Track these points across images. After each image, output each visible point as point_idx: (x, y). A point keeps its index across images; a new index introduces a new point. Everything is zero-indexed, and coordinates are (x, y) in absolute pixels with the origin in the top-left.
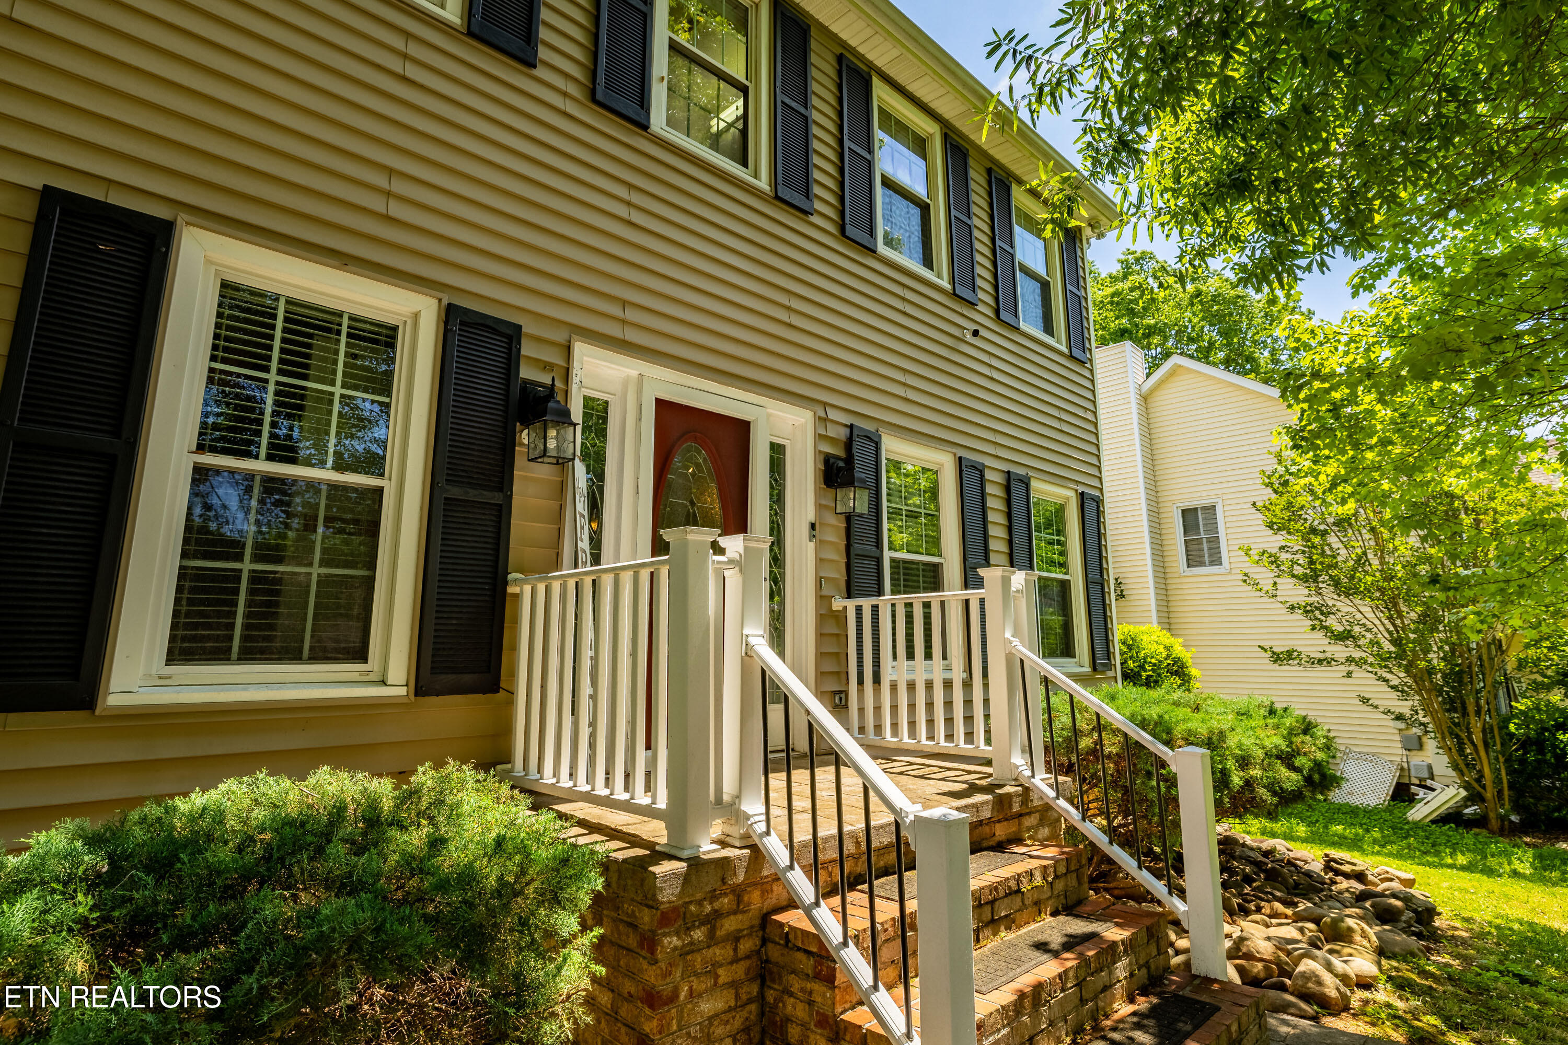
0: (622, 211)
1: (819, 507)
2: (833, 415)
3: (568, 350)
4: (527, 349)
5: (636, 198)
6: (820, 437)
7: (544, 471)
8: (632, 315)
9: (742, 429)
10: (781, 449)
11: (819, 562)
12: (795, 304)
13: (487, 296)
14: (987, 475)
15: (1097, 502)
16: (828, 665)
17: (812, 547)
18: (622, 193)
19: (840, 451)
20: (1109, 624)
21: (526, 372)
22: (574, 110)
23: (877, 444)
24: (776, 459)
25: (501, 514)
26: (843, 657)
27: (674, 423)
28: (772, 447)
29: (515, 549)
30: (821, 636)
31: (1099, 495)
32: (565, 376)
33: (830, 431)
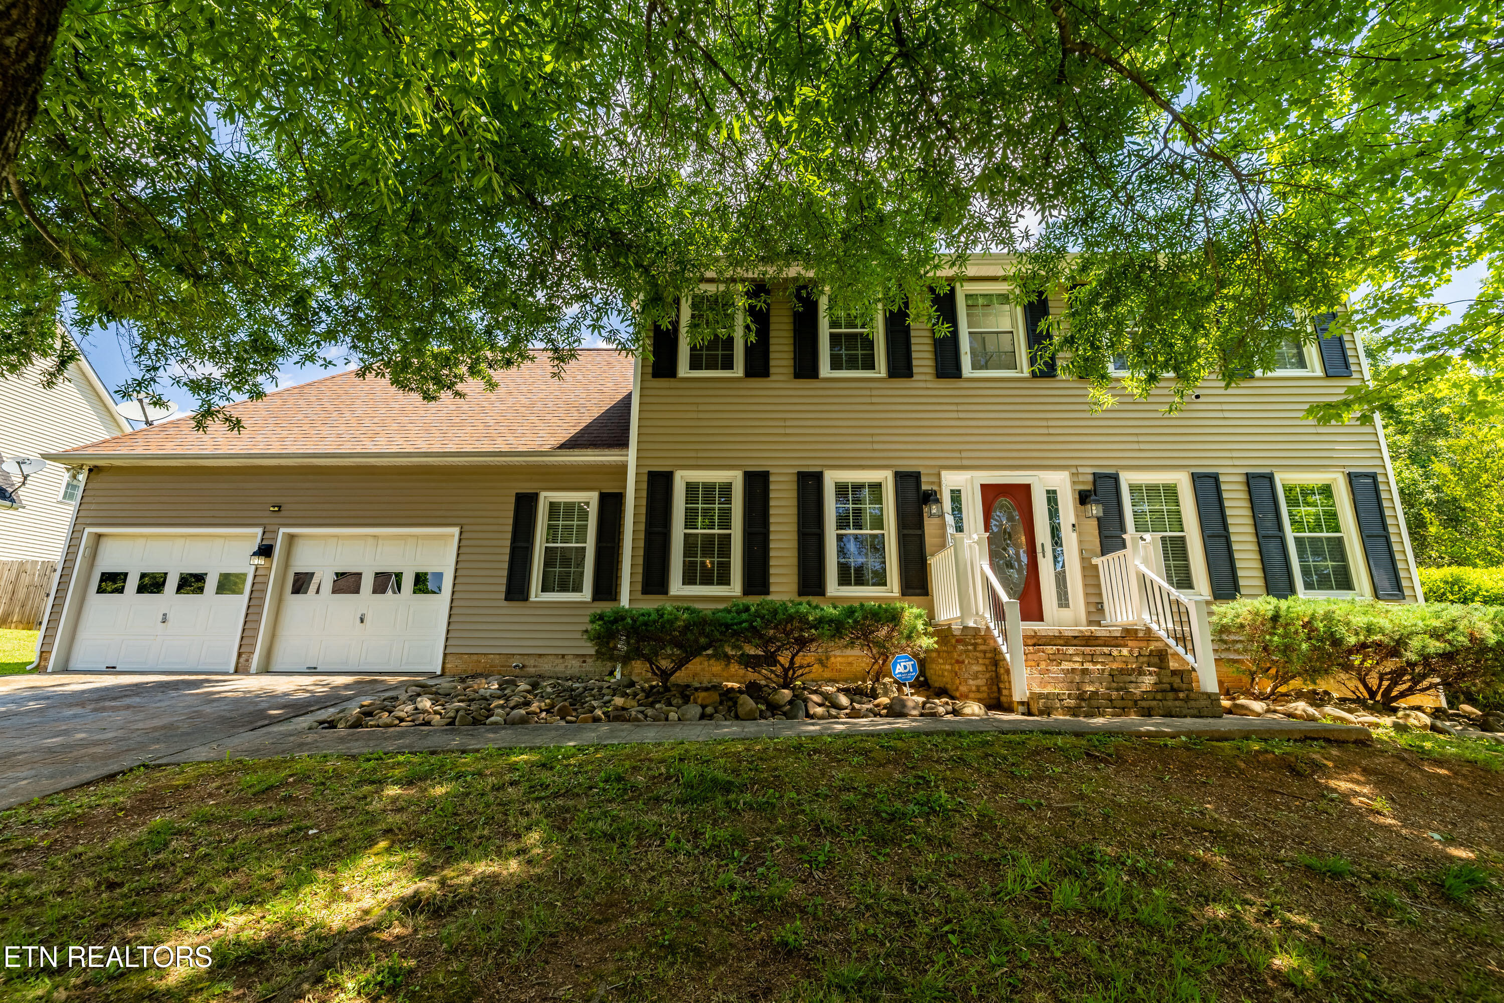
0: (954, 415)
1: (1077, 516)
2: (1081, 470)
3: (939, 475)
4: (923, 479)
6: (1074, 483)
7: (936, 521)
8: (964, 455)
9: (1027, 488)
10: (1055, 492)
11: (1080, 542)
12: (1051, 423)
13: (909, 465)
14: (1222, 478)
15: (1374, 476)
16: (1091, 590)
17: (1074, 536)
18: (954, 408)
19: (1089, 487)
20: (1400, 565)
21: (924, 487)
22: (929, 385)
23: (1115, 478)
24: (1052, 497)
25: (922, 537)
26: (1099, 586)
27: (991, 493)
28: (1048, 492)
29: (928, 548)
30: (1084, 576)
31: (1379, 471)
32: (940, 485)
33: (1081, 478)
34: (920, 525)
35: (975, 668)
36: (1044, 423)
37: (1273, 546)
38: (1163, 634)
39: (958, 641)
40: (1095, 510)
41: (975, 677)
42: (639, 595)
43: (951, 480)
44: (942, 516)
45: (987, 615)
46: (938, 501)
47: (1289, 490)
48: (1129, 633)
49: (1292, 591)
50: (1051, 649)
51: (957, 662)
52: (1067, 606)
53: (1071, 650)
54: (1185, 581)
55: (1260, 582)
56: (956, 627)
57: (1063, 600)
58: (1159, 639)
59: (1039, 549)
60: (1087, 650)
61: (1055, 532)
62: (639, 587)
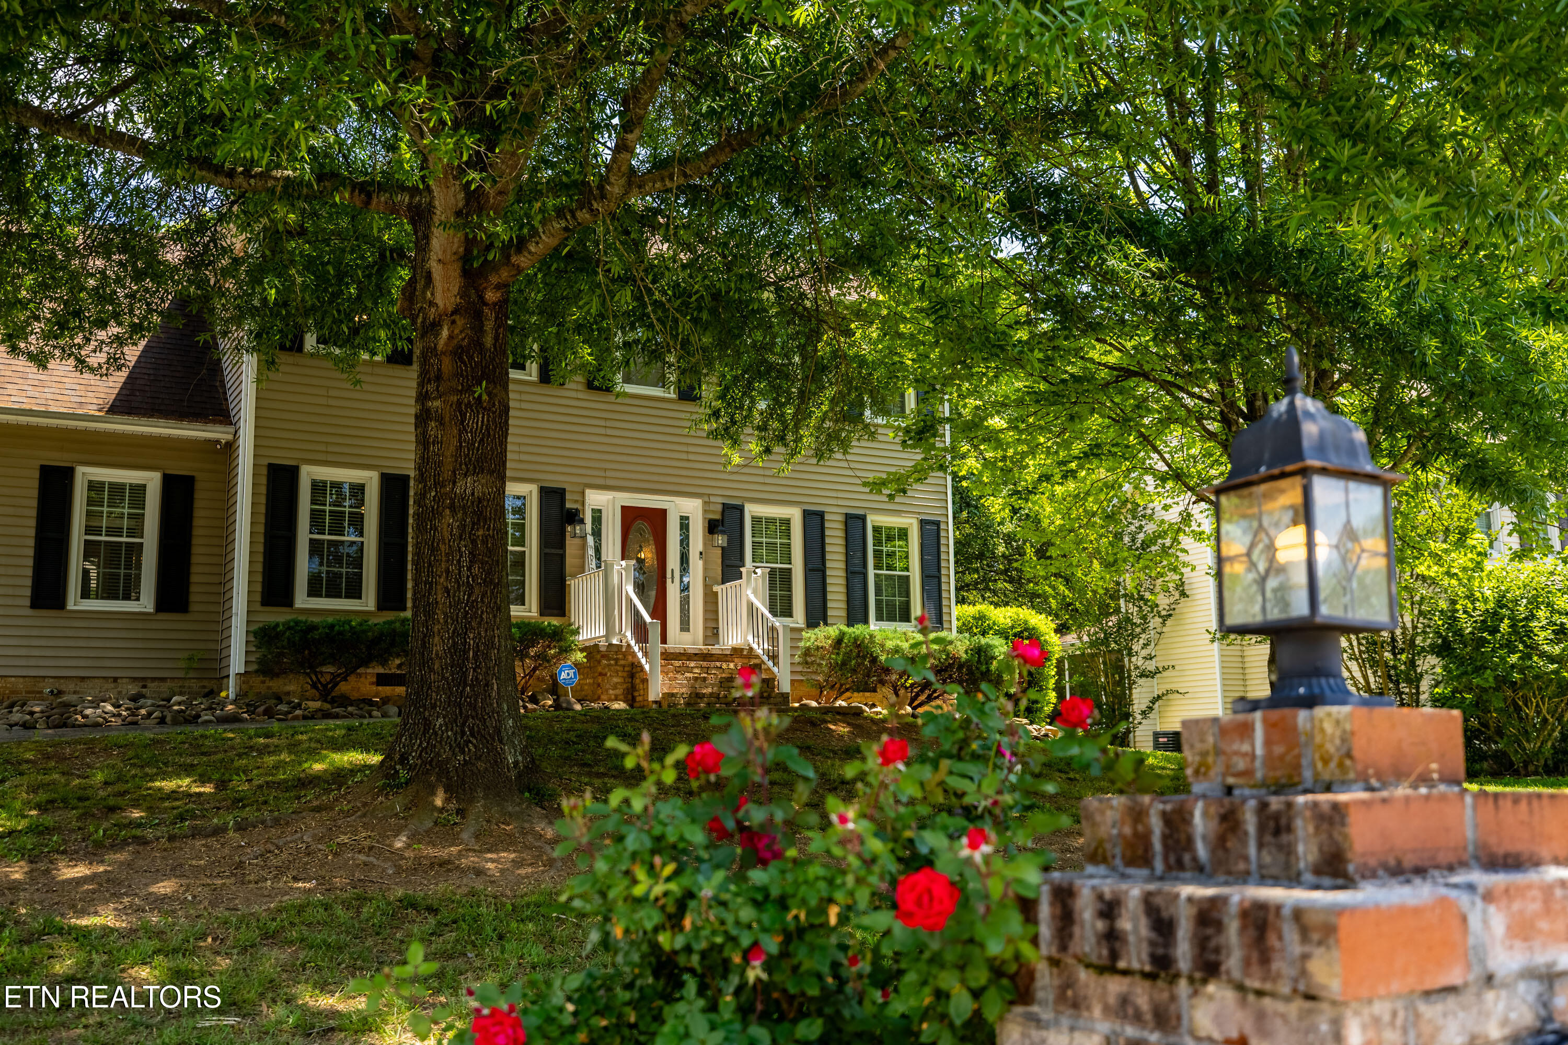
0: (602, 431)
1: (705, 544)
2: (713, 499)
3: (583, 493)
4: (568, 496)
5: (609, 424)
6: (705, 511)
7: (577, 541)
8: (609, 474)
9: (664, 512)
10: (687, 518)
11: (705, 569)
12: (691, 449)
13: (555, 481)
14: (827, 517)
15: (937, 524)
16: (711, 616)
17: (701, 563)
18: (602, 423)
19: (717, 516)
20: (945, 602)
21: (568, 505)
22: (581, 396)
23: (740, 509)
24: (684, 524)
25: (562, 557)
26: (717, 612)
27: (630, 515)
28: (682, 518)
29: (568, 569)
30: (705, 602)
31: (942, 519)
32: (583, 504)
33: (712, 507)
34: (562, 545)
35: (615, 680)
36: (685, 449)
37: (857, 580)
38: (760, 652)
39: (603, 656)
40: (721, 540)
41: (615, 688)
42: (258, 607)
43: (595, 499)
44: (584, 537)
45: (629, 634)
46: (582, 521)
47: (877, 530)
48: (737, 652)
49: (866, 621)
50: (677, 663)
51: (601, 674)
52: (688, 630)
53: (692, 664)
54: (786, 611)
55: (844, 613)
56: (603, 643)
57: (685, 625)
58: (757, 657)
59: (669, 575)
60: (705, 664)
61: (684, 559)
62: (258, 597)
